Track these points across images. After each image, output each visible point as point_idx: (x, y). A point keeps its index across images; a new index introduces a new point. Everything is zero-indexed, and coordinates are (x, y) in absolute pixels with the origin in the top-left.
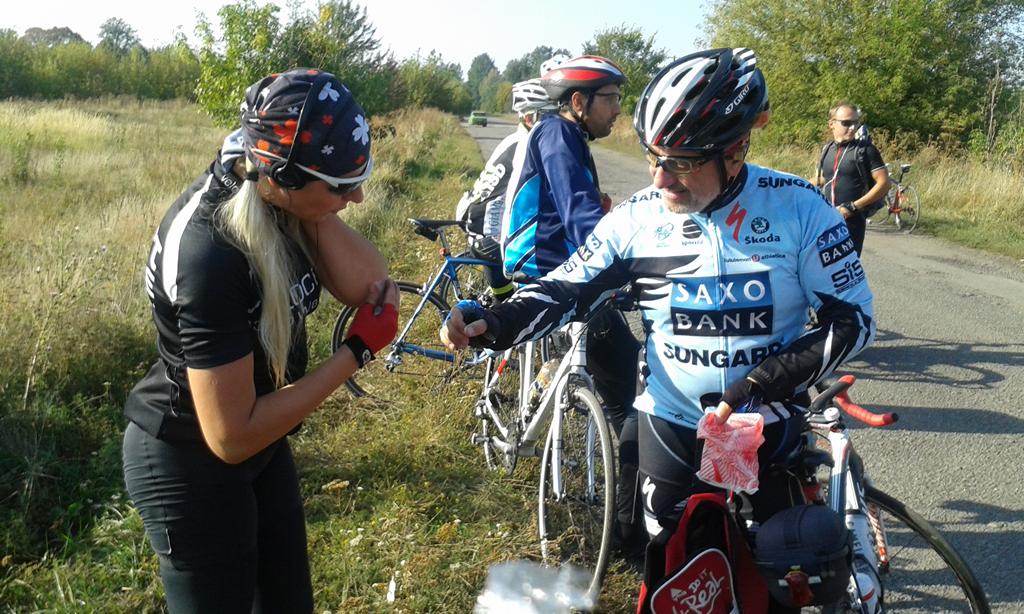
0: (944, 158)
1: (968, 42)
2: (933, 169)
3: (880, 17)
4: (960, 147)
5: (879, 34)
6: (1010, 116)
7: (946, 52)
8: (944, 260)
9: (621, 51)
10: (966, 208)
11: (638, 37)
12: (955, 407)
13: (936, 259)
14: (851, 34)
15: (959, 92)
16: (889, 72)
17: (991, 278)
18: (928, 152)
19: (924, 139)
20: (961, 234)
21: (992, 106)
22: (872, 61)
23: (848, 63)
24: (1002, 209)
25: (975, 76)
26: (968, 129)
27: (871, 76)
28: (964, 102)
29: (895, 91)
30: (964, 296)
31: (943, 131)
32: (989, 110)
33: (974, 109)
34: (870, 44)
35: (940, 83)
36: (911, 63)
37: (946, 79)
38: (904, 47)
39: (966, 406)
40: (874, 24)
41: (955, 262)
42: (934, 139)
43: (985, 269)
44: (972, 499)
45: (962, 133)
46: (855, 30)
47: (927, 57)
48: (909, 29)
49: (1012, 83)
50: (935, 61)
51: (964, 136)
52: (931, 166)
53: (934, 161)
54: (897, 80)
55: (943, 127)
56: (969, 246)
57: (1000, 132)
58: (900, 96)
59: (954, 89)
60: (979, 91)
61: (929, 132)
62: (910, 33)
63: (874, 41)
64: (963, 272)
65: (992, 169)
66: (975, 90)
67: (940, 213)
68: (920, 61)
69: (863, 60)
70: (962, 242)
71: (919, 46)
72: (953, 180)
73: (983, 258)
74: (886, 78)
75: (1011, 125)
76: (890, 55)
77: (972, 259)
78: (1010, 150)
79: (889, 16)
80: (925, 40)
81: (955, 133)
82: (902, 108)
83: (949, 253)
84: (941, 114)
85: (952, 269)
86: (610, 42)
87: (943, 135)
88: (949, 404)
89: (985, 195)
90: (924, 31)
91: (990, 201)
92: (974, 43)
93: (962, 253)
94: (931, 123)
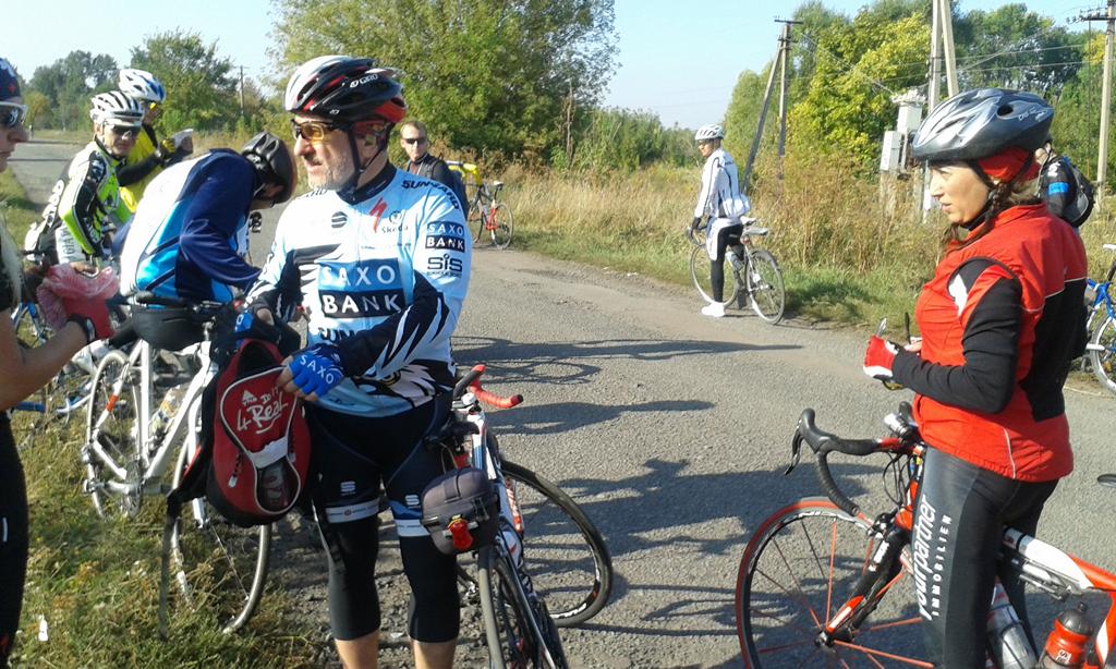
0: (529, 175)
1: (541, 61)
2: (520, 187)
3: (456, 33)
4: (542, 165)
5: (457, 50)
6: (585, 133)
7: (522, 71)
8: (538, 273)
9: (178, 58)
10: (552, 223)
11: (197, 43)
12: (561, 401)
13: (530, 271)
14: (430, 50)
15: (537, 111)
16: (469, 90)
17: (581, 286)
18: (514, 169)
19: (509, 157)
20: (551, 247)
21: (568, 124)
22: (453, 79)
23: (429, 81)
24: (584, 222)
25: (550, 95)
26: (549, 147)
27: (453, 93)
28: (542, 120)
29: (477, 109)
30: (559, 303)
31: (527, 149)
32: (566, 129)
33: (552, 127)
34: (449, 60)
35: (518, 101)
36: (490, 81)
37: (524, 98)
38: (482, 65)
39: (569, 400)
40: (451, 41)
41: (548, 273)
42: (518, 157)
43: (575, 278)
44: (581, 477)
45: (543, 151)
46: (432, 45)
47: (505, 75)
48: (485, 46)
49: (584, 101)
50: (513, 80)
51: (546, 153)
52: (518, 183)
53: (521, 178)
54: (478, 98)
55: (526, 145)
56: (559, 258)
57: (577, 149)
58: (483, 115)
59: (531, 108)
60: (555, 110)
61: (513, 151)
62: (486, 51)
63: (453, 59)
64: (556, 282)
65: (573, 185)
66: (551, 109)
67: (532, 228)
68: (499, 79)
69: (444, 78)
70: (552, 254)
71: (496, 64)
72: (539, 197)
73: (572, 268)
74: (468, 96)
75: (587, 142)
76: (469, 72)
77: (563, 270)
78: (587, 166)
79: (465, 32)
80: (502, 58)
81: (537, 151)
82: (486, 126)
83: (542, 266)
84: (522, 134)
85: (546, 280)
86: (164, 48)
87: (526, 153)
88: (555, 400)
89: (569, 210)
90: (500, 49)
91: (574, 215)
92: (547, 62)
93: (554, 265)
94: (514, 142)
